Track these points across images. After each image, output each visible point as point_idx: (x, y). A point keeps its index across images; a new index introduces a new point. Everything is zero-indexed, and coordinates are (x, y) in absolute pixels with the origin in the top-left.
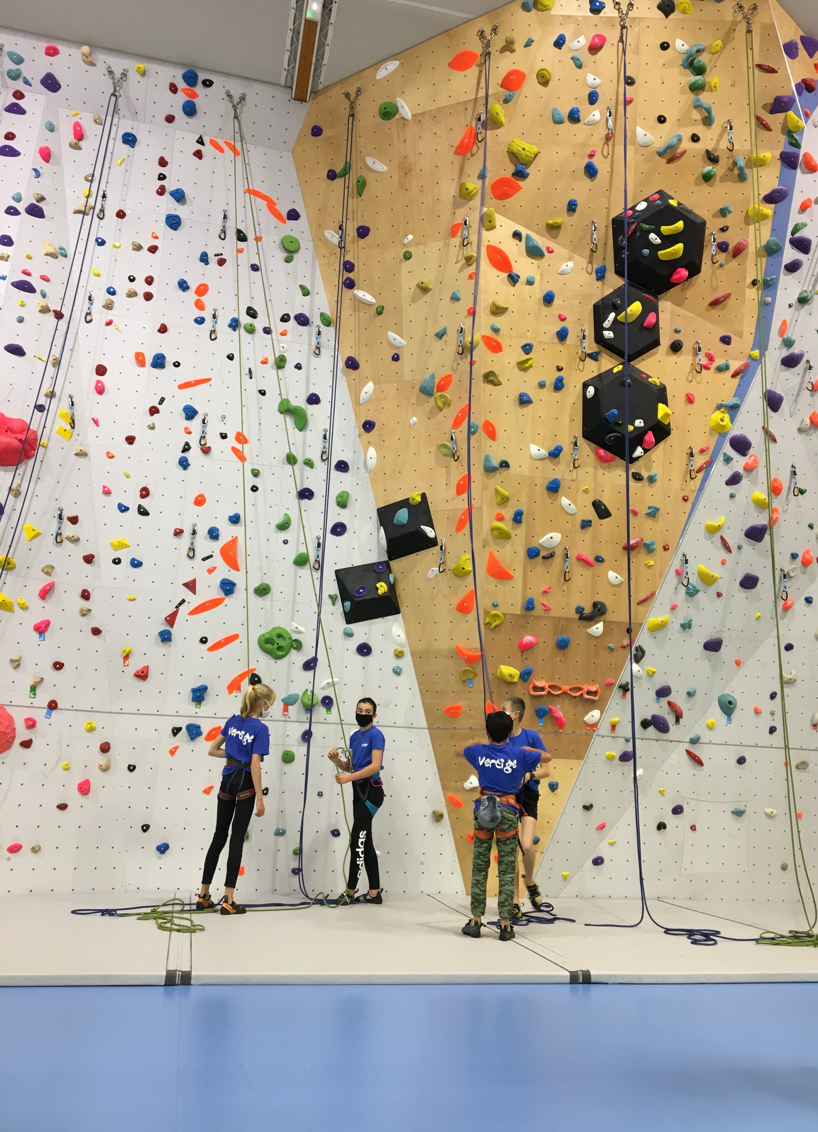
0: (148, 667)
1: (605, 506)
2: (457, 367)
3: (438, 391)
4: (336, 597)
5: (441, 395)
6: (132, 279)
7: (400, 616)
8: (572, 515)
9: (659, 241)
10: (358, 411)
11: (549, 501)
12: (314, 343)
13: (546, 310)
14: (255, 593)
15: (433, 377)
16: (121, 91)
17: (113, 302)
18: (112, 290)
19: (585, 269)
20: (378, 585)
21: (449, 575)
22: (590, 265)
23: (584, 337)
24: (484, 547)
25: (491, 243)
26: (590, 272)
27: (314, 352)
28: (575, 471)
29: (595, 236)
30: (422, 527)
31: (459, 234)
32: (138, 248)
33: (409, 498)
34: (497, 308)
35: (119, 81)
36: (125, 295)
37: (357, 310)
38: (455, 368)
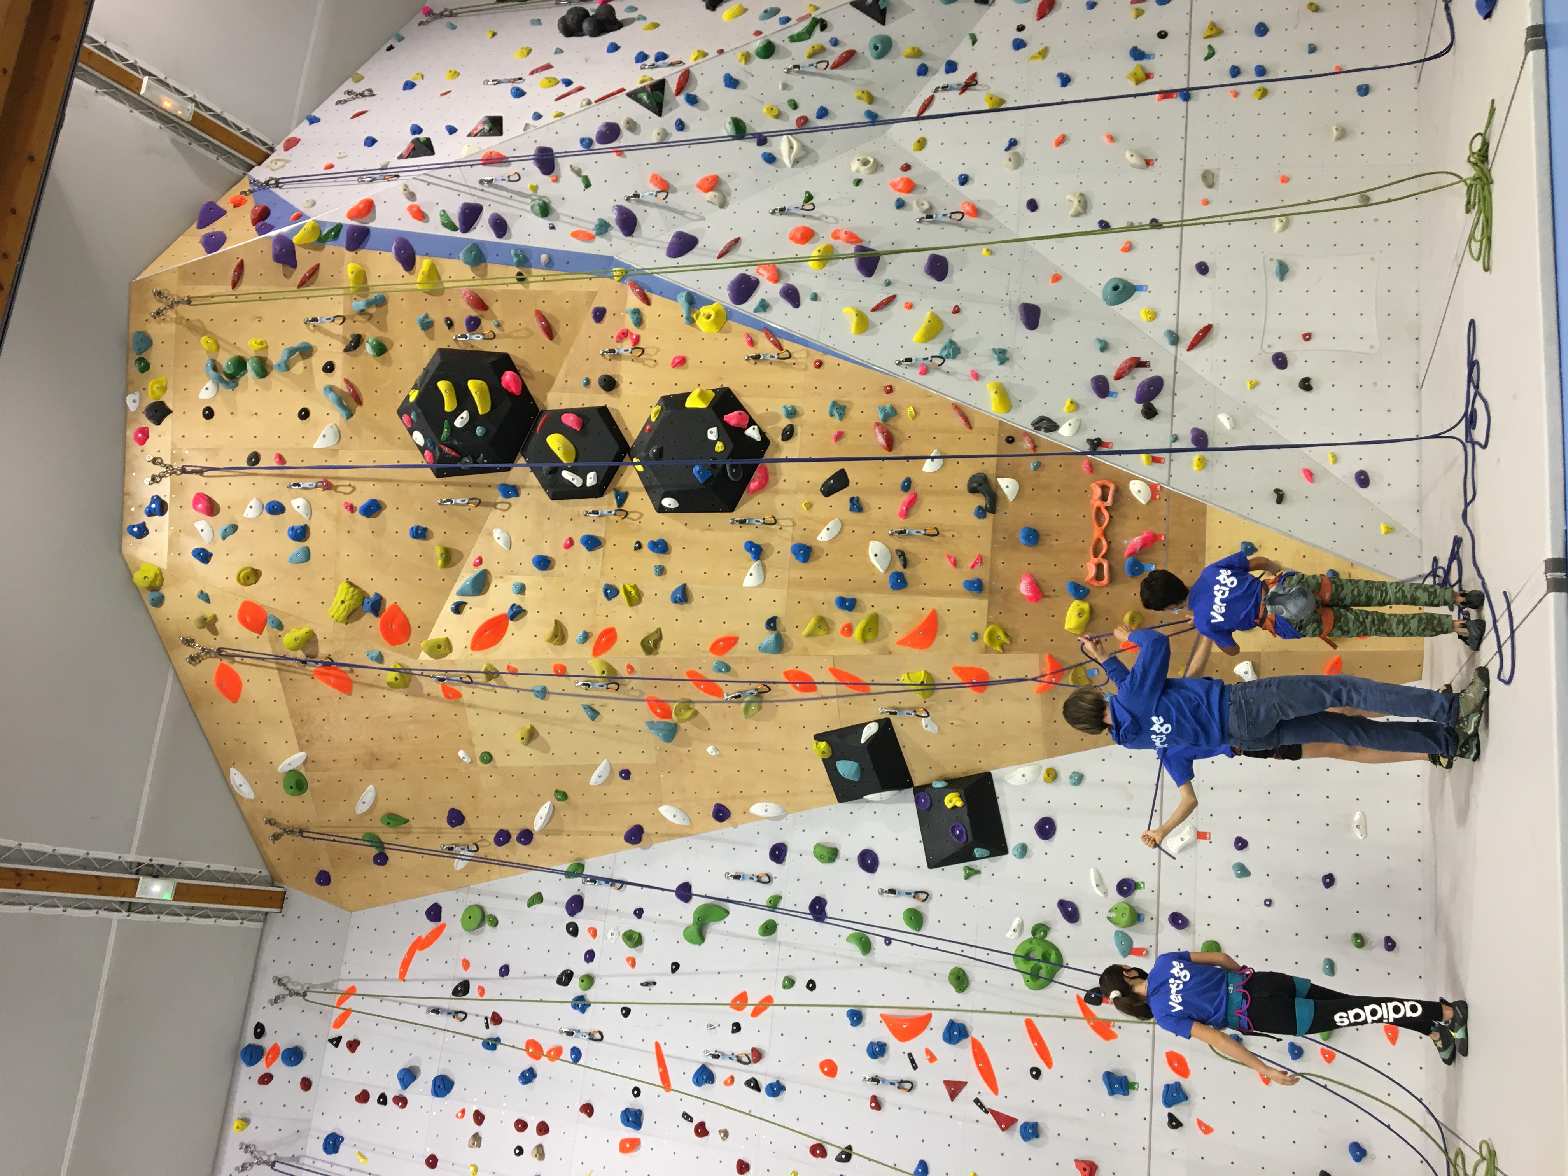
0: (1076, 1161)
1: (830, 479)
3: (670, 717)
4: (969, 868)
5: (676, 714)
7: (994, 773)
8: (843, 525)
9: (465, 414)
10: (700, 828)
11: (823, 559)
12: (607, 888)
13: (559, 567)
14: (963, 991)
15: (651, 724)
16: (269, 1153)
19: (504, 513)
20: (949, 806)
21: (934, 703)
22: (499, 506)
23: (595, 512)
24: (890, 653)
25: (469, 645)
26: (507, 506)
27: (619, 888)
28: (781, 522)
29: (459, 501)
30: (863, 742)
31: (457, 688)
32: (477, 1139)
33: (823, 760)
34: (556, 637)
35: (255, 1157)
36: (541, 1162)
37: (561, 828)
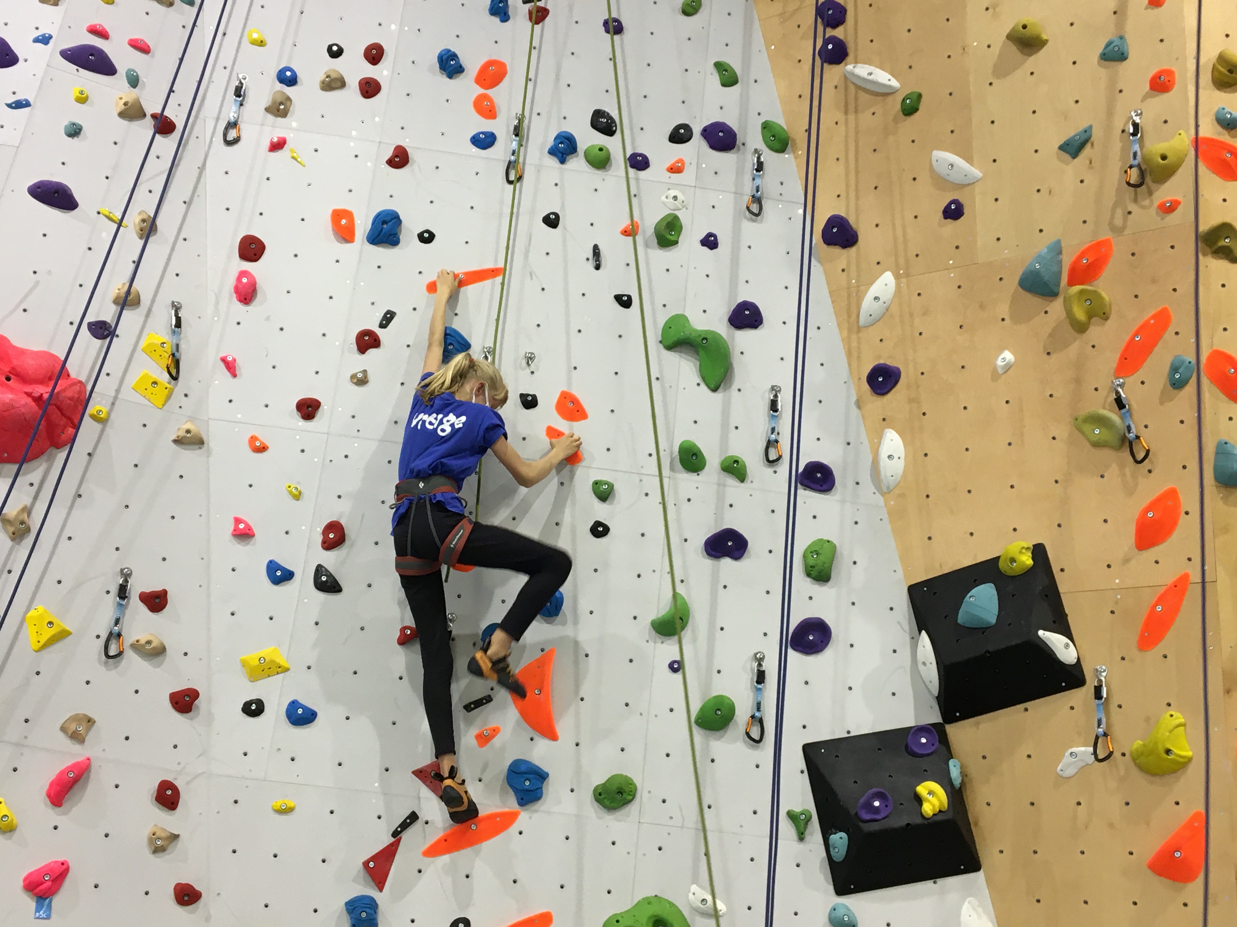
2: (1125, 220)
3: (1072, 282)
4: (808, 819)
5: (1082, 292)
6: (335, 53)
7: (979, 877)
10: (854, 344)
12: (748, 190)
14: (598, 800)
15: (1057, 249)
17: (289, 99)
18: (288, 74)
20: (922, 789)
21: (1122, 773)
27: (748, 208)
30: (1041, 633)
33: (998, 558)
36: (318, 86)
37: (851, 107)
38: (1118, 221)
